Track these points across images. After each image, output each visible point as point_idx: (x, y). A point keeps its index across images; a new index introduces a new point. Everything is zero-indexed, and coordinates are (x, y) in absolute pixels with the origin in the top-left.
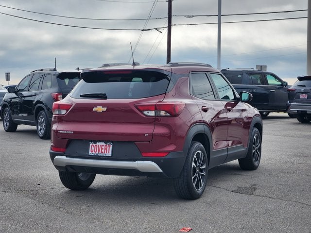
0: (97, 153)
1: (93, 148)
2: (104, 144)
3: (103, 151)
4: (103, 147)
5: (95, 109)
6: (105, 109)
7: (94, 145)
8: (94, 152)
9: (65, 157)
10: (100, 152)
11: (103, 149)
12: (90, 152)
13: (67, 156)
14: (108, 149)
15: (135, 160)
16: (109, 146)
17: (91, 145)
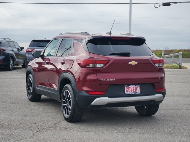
0: (131, 93)
1: (127, 90)
2: (134, 86)
3: (134, 90)
4: (134, 88)
5: (130, 63)
6: (136, 63)
7: (128, 87)
8: (128, 92)
9: (107, 98)
10: (133, 92)
11: (134, 89)
12: (126, 92)
13: (109, 97)
14: (137, 89)
15: (154, 94)
16: (138, 87)
17: (125, 87)
